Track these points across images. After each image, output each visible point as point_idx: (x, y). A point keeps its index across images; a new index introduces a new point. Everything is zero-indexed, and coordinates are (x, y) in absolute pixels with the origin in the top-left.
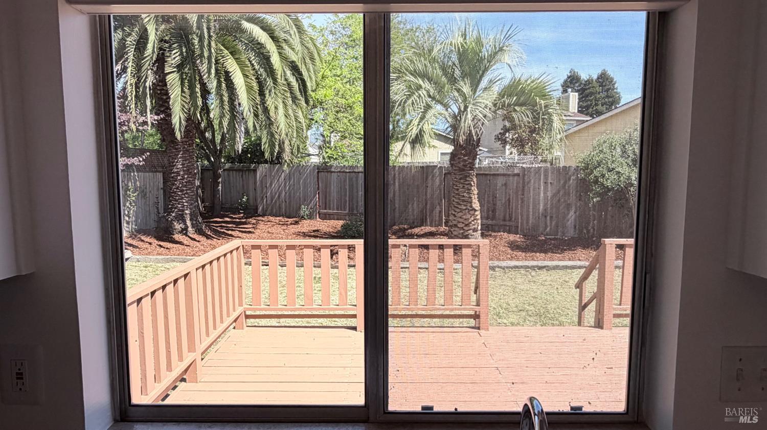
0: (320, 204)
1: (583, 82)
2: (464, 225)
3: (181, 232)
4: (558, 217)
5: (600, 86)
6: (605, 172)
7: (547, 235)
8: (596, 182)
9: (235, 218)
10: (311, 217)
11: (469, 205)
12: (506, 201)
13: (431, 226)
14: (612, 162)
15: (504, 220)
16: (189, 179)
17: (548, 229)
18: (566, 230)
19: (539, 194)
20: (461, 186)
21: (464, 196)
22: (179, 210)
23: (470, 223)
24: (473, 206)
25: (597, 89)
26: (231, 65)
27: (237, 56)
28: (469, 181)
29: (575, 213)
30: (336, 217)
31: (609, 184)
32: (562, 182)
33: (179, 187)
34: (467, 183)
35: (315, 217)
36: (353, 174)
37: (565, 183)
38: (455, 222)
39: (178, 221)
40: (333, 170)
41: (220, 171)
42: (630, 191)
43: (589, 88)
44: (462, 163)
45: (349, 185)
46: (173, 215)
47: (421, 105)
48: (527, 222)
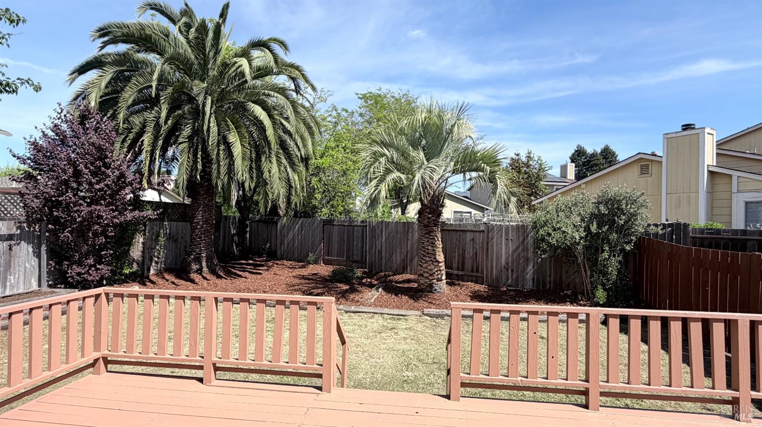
0: (325, 252)
1: (589, 155)
2: (428, 275)
3: (196, 272)
4: (517, 270)
5: (603, 159)
6: (550, 231)
7: (509, 286)
8: (543, 240)
9: (258, 261)
10: (316, 262)
11: (433, 257)
12: (473, 255)
13: (411, 274)
14: (558, 222)
15: (472, 271)
16: (207, 228)
17: (510, 281)
18: (525, 283)
19: (501, 249)
20: (426, 240)
21: (428, 249)
22: (197, 254)
23: (434, 273)
24: (437, 258)
25: (601, 161)
26: (233, 138)
27: (239, 130)
28: (433, 236)
29: (533, 267)
30: (336, 263)
31: (554, 242)
32: (521, 239)
33: (198, 234)
34: (431, 237)
35: (319, 262)
36: (351, 227)
37: (524, 240)
38: (421, 272)
39: (195, 262)
40: (335, 223)
41: (248, 222)
42: (577, 249)
43: (594, 160)
44: (427, 220)
45: (347, 236)
46: (192, 257)
47: (380, 170)
48: (492, 274)
